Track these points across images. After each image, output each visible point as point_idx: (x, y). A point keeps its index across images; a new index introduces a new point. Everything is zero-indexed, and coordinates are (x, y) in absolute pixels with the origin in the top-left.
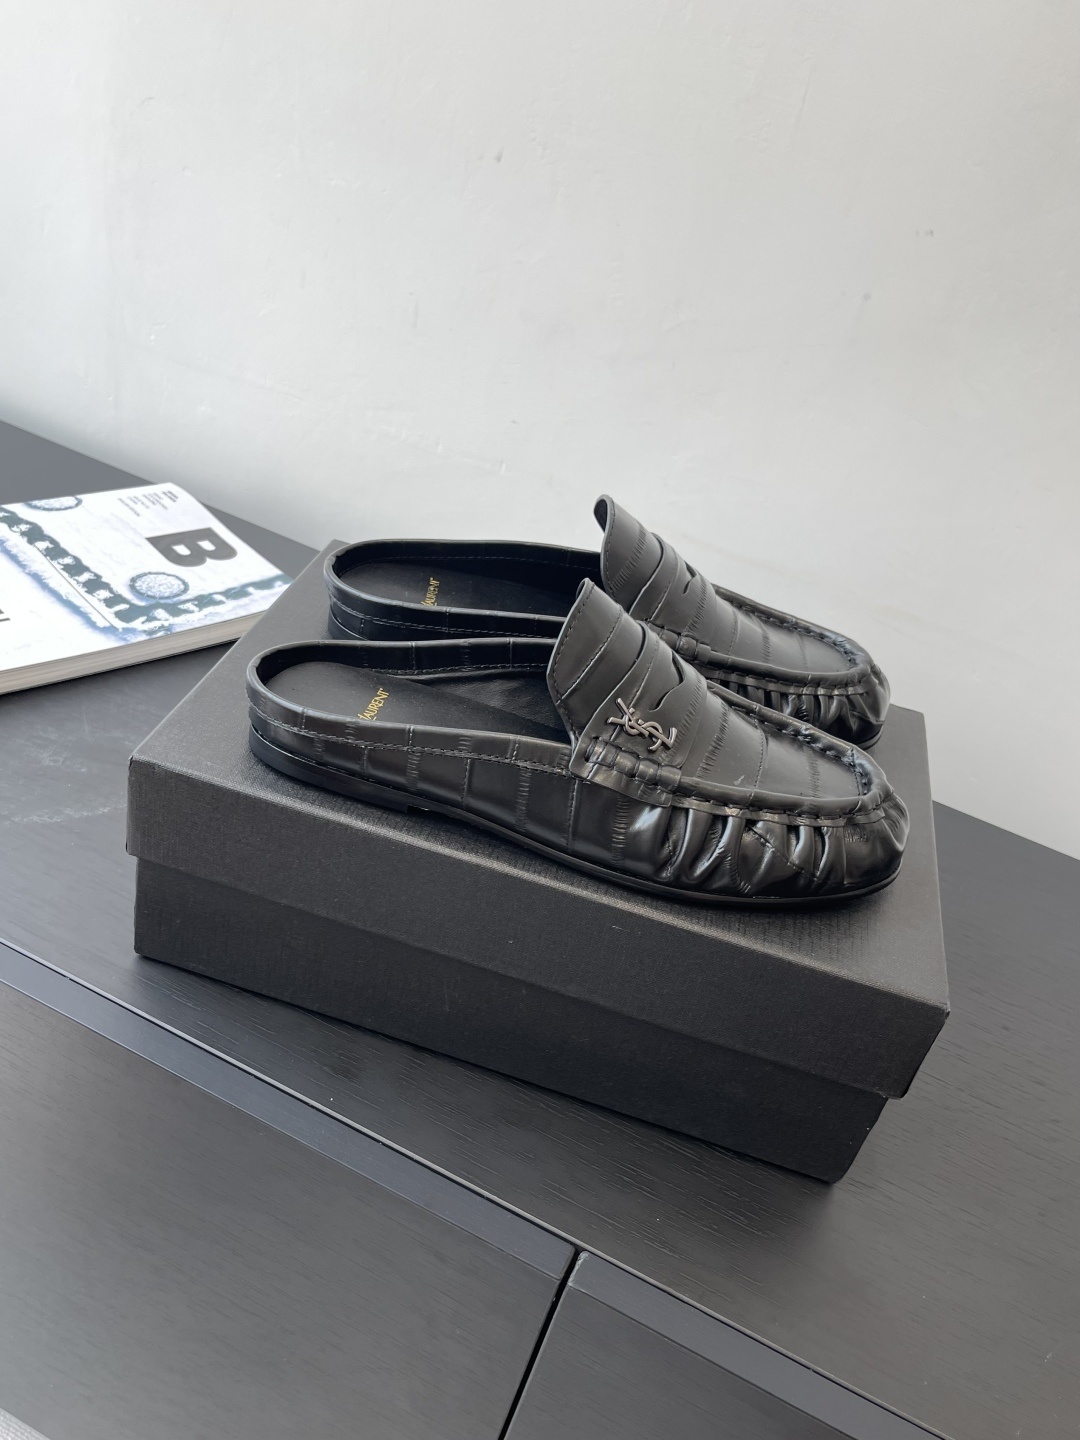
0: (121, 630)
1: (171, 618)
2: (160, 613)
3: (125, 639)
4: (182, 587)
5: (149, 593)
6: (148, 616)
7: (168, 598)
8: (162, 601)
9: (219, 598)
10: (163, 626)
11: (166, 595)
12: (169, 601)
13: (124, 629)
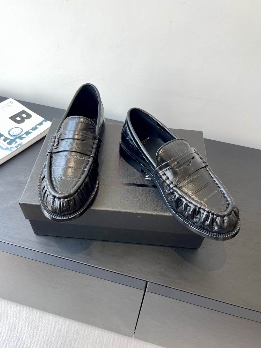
0: (10, 148)
1: (21, 140)
2: (18, 140)
3: (11, 151)
4: (21, 130)
5: (14, 135)
6: (15, 142)
7: (19, 135)
8: (17, 136)
9: (30, 131)
10: (19, 144)
11: (18, 134)
12: (19, 136)
13: (10, 147)
